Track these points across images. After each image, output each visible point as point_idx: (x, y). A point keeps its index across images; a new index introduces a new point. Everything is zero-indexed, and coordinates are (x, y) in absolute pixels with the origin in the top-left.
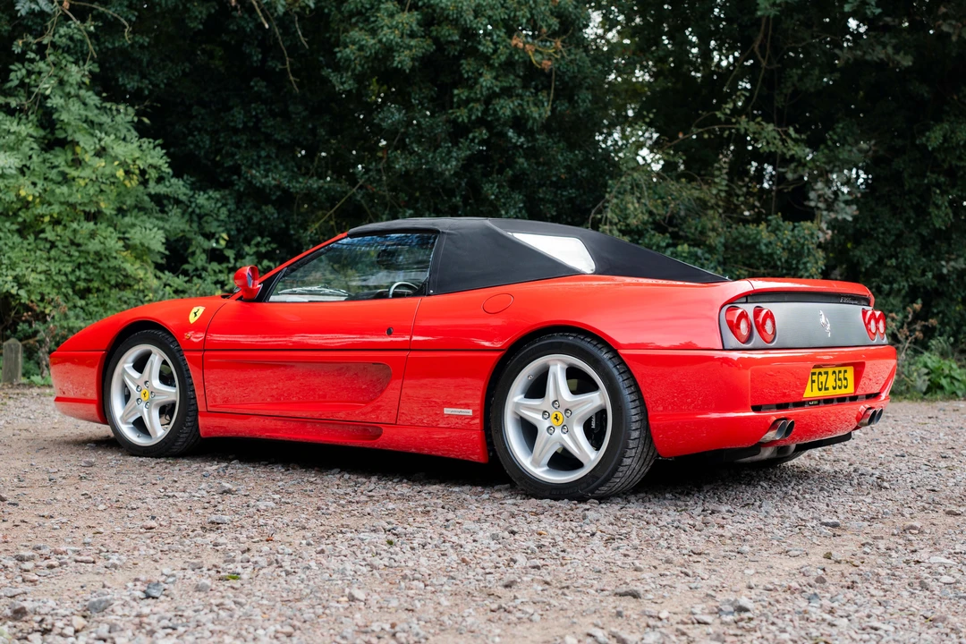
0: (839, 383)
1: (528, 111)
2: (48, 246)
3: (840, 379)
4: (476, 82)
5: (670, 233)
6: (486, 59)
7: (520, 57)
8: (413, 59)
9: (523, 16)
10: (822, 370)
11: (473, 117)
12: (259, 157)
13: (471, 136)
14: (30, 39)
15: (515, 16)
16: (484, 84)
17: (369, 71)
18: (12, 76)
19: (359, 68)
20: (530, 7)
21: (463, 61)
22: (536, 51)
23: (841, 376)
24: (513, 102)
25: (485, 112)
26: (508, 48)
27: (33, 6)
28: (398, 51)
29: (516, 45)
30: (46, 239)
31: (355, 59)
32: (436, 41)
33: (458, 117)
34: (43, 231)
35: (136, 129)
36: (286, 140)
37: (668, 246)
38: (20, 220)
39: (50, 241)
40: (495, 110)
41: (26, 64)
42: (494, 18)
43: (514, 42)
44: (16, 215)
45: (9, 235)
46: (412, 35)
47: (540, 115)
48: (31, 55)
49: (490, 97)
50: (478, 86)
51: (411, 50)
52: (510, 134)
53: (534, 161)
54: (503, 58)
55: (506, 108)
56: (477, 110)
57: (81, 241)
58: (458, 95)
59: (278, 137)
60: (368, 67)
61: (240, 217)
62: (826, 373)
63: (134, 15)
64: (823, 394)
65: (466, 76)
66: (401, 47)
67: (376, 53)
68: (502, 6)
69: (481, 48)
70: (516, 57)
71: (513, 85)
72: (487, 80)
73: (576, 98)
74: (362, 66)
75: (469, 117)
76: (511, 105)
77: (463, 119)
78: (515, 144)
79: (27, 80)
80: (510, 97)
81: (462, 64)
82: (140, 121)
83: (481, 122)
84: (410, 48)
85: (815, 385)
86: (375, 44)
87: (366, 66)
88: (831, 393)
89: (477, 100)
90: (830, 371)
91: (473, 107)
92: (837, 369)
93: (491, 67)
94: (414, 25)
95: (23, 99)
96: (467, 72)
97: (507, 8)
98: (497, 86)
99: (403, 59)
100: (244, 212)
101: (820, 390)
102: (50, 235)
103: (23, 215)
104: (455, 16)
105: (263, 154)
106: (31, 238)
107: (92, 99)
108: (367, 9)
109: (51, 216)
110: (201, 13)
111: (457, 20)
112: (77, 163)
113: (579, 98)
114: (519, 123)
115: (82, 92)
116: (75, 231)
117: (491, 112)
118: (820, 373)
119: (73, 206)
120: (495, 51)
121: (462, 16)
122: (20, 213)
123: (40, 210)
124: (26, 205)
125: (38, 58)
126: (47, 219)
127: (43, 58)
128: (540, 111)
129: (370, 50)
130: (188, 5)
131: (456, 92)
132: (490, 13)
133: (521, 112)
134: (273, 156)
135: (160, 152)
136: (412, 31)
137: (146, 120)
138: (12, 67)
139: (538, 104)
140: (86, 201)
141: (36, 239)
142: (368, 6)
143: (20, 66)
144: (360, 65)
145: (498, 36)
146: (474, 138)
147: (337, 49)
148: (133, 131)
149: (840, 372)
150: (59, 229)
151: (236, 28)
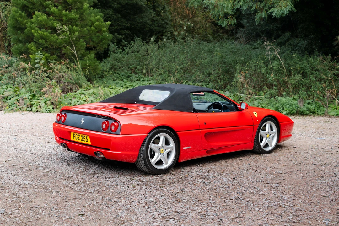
0: (84, 139)
3: (84, 138)
10: (78, 134)
23: (85, 138)
62: (79, 135)
64: (77, 140)
85: (75, 137)
88: (80, 141)
90: (81, 135)
92: (83, 135)
101: (77, 139)
118: (76, 135)
149: (84, 136)
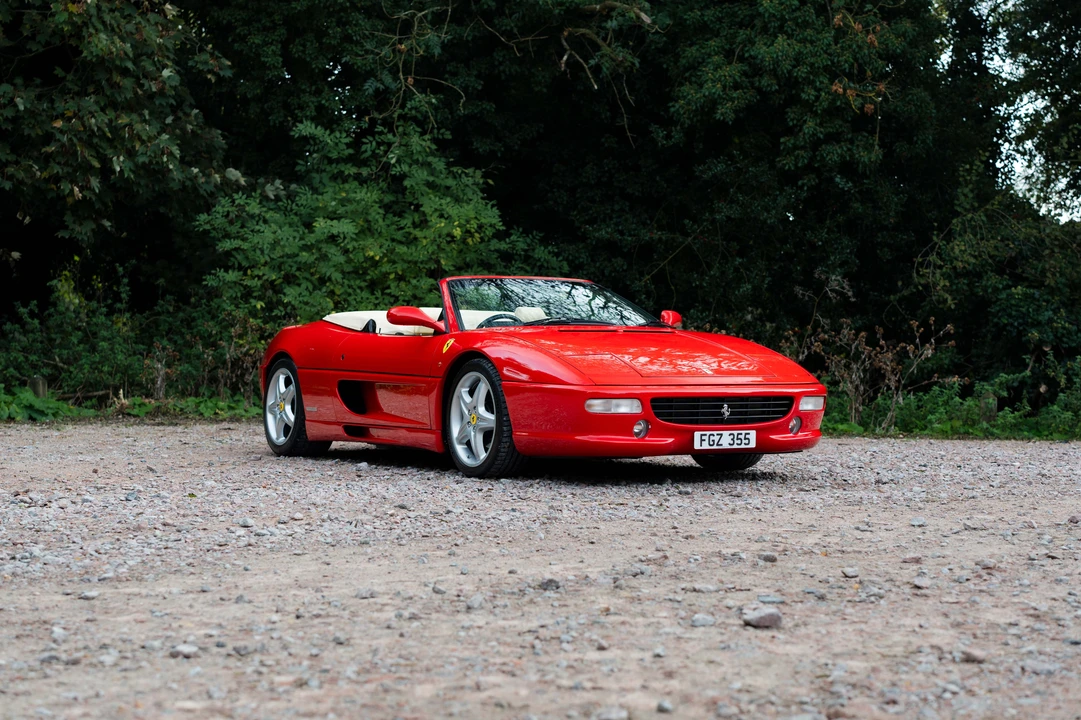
1: (857, 156)
2: (392, 300)
4: (800, 130)
5: (1007, 275)
6: (809, 107)
7: (841, 103)
8: (736, 112)
9: (846, 62)
11: (800, 165)
12: (613, 210)
13: (800, 183)
14: (376, 115)
15: (839, 62)
16: (806, 131)
17: (698, 124)
18: (364, 148)
19: (687, 121)
20: (854, 51)
21: (788, 109)
22: (857, 95)
24: (841, 147)
25: (812, 159)
26: (830, 94)
27: (379, 85)
28: (721, 104)
29: (836, 91)
30: (389, 294)
31: (684, 113)
32: (759, 90)
33: (784, 165)
34: (389, 287)
35: (482, 191)
36: (637, 194)
37: (1004, 288)
38: (368, 277)
39: (393, 296)
40: (822, 155)
41: (377, 137)
42: (816, 65)
43: (834, 88)
44: (365, 273)
45: (358, 291)
46: (736, 86)
47: (870, 159)
48: (380, 128)
49: (816, 144)
50: (801, 134)
51: (733, 102)
52: (837, 180)
53: (870, 205)
54: (825, 104)
55: (833, 153)
56: (802, 157)
57: (421, 295)
58: (784, 143)
59: (630, 190)
60: (698, 121)
61: (592, 270)
63: (480, 84)
65: (791, 124)
66: (724, 99)
67: (702, 107)
68: (825, 52)
69: (803, 96)
70: (839, 103)
71: (840, 130)
72: (810, 126)
73: (915, 139)
74: (691, 120)
75: (796, 165)
76: (839, 151)
77: (790, 167)
78: (843, 188)
79: (377, 151)
80: (838, 142)
81: (787, 113)
82: (486, 183)
83: (809, 168)
84: (732, 100)
86: (700, 98)
87: (695, 119)
89: (803, 148)
91: (798, 155)
93: (815, 114)
94: (737, 77)
95: (374, 168)
96: (792, 120)
97: (830, 55)
98: (821, 132)
99: (725, 112)
100: (598, 264)
102: (393, 290)
103: (371, 273)
104: (772, 67)
105: (617, 207)
106: (378, 294)
107: (439, 164)
108: (699, 63)
109: (397, 273)
110: (543, 77)
111: (774, 70)
112: (423, 224)
113: (918, 139)
114: (848, 168)
115: (430, 159)
116: (416, 287)
117: (818, 158)
119: (416, 263)
120: (817, 98)
121: (779, 66)
122: (369, 272)
123: (386, 268)
124: (375, 264)
125: (386, 131)
126: (392, 276)
127: (391, 130)
128: (870, 154)
129: (696, 104)
130: (533, 70)
131: (782, 140)
132: (813, 60)
133: (850, 156)
134: (627, 209)
135: (496, 211)
136: (735, 82)
137: (491, 182)
138: (364, 140)
139: (869, 148)
140: (425, 259)
141: (383, 294)
142: (700, 60)
143: (371, 139)
144: (688, 118)
145: (821, 83)
146: (803, 185)
147: (671, 104)
148: (479, 193)
150: (403, 284)
151: (582, 88)
